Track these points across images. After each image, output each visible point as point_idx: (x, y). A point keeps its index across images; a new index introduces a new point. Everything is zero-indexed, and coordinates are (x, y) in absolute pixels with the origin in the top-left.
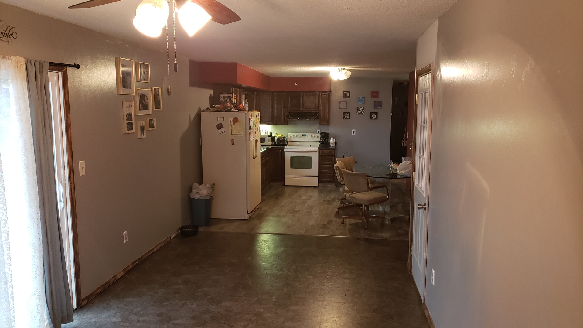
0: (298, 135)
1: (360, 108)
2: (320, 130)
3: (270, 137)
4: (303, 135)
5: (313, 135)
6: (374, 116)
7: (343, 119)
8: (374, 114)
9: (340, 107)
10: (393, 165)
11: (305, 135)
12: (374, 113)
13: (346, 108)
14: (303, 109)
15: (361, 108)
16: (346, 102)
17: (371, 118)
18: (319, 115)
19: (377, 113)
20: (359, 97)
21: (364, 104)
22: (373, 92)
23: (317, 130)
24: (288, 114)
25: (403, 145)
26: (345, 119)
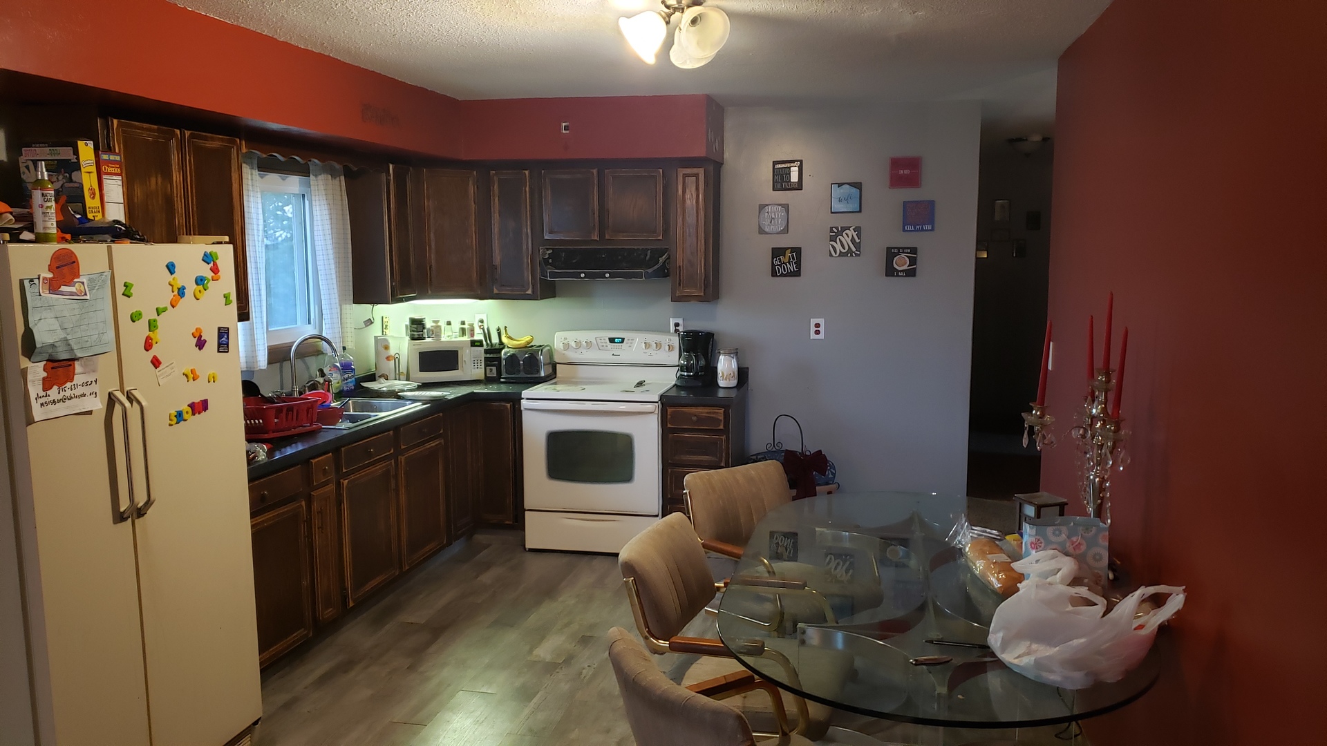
0: (594, 341)
1: (844, 229)
2: (680, 321)
3: (482, 349)
4: (612, 340)
5: (652, 338)
6: (901, 263)
7: (774, 274)
8: (903, 255)
9: (760, 227)
10: (967, 537)
11: (623, 339)
12: (902, 250)
13: (786, 231)
14: (602, 235)
15: (848, 228)
16: (786, 207)
17: (891, 272)
18: (669, 258)
19: (914, 250)
20: (840, 185)
21: (860, 211)
22: (896, 163)
23: (672, 322)
24: (544, 254)
25: (1032, 442)
26: (782, 275)
